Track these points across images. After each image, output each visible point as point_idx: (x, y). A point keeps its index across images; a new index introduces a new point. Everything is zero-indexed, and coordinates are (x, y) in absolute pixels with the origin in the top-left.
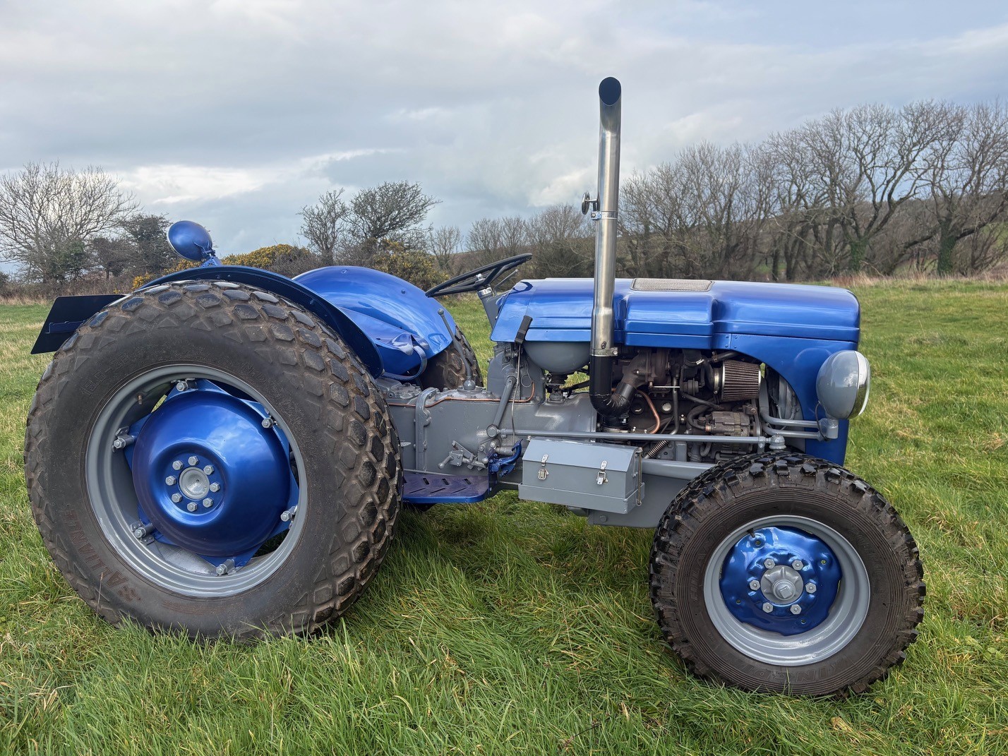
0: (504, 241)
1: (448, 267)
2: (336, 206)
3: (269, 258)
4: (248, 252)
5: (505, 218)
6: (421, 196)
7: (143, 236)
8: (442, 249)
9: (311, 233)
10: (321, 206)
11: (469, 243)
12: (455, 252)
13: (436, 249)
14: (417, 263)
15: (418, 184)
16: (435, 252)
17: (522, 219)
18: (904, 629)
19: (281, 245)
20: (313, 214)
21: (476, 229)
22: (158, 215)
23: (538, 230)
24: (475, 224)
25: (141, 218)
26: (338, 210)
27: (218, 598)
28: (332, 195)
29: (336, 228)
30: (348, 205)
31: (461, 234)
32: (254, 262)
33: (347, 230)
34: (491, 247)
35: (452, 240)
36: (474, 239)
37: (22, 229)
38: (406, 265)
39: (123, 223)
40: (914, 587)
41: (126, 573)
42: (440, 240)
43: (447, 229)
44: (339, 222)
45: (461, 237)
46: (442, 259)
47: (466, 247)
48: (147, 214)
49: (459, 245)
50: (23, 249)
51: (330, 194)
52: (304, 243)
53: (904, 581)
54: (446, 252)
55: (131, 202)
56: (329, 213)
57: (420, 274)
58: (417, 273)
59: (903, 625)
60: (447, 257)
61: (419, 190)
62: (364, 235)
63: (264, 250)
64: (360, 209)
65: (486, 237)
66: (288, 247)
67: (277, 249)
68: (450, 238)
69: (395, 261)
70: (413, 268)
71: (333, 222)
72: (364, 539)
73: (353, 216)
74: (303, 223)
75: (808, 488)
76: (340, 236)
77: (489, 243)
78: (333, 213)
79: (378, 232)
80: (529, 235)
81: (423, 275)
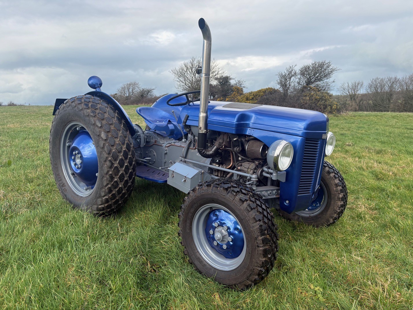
0: (387, 89)
1: (354, 99)
2: (292, 72)
3: (263, 93)
4: (256, 90)
5: (388, 77)
6: (331, 67)
7: (222, 83)
8: (353, 91)
9: (281, 83)
10: (286, 71)
11: (367, 88)
12: (359, 93)
13: (350, 91)
14: (322, 97)
15: (330, 62)
16: (349, 92)
17: (398, 78)
18: (256, 267)
19: (269, 88)
20: (282, 75)
21: (372, 82)
22: (228, 76)
23: (406, 83)
24: (372, 80)
25: (223, 77)
26: (293, 74)
27: (82, 197)
28: (291, 67)
29: (291, 81)
30: (298, 71)
31: (364, 84)
32: (257, 95)
33: (295, 82)
34: (379, 90)
35: (359, 87)
36: (370, 86)
37: (188, 81)
38: (318, 97)
39: (216, 79)
40: (261, 249)
41: (66, 184)
42: (353, 87)
43: (357, 82)
44: (293, 78)
45: (363, 86)
46: (352, 96)
47: (365, 91)
48: (225, 75)
49: (362, 90)
50: (187, 87)
51: (290, 67)
52: (278, 87)
53: (256, 245)
54: (355, 92)
55: (223, 71)
56: (289, 74)
57: (323, 101)
58: (322, 101)
59: (256, 264)
60: (355, 95)
61: (330, 64)
62: (303, 84)
63: (262, 89)
64: (303, 73)
65: (377, 86)
66: (271, 88)
67: (267, 89)
68: (357, 86)
69: (313, 96)
70: (320, 99)
71: (290, 78)
72: (109, 186)
73: (299, 76)
74: (278, 79)
75: (223, 194)
76: (292, 85)
77: (378, 89)
78: (291, 74)
79: (309, 82)
80: (401, 85)
81: (324, 102)
